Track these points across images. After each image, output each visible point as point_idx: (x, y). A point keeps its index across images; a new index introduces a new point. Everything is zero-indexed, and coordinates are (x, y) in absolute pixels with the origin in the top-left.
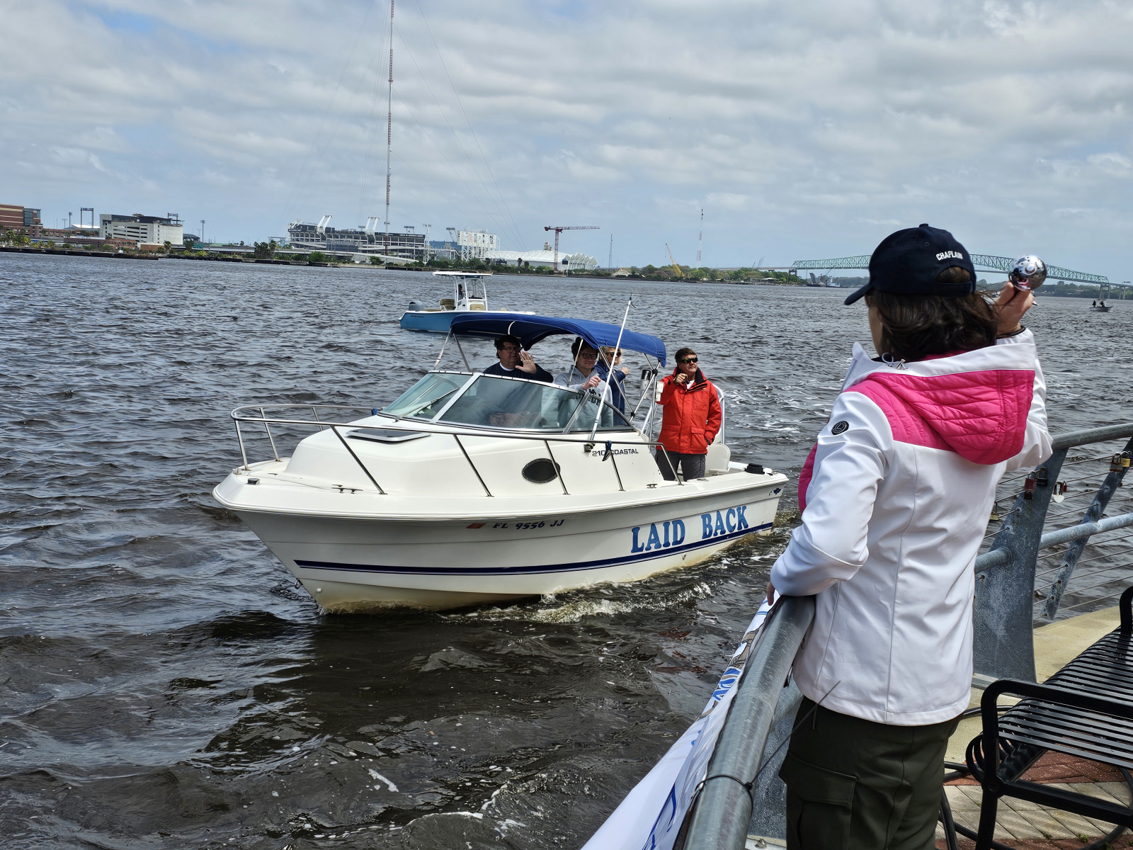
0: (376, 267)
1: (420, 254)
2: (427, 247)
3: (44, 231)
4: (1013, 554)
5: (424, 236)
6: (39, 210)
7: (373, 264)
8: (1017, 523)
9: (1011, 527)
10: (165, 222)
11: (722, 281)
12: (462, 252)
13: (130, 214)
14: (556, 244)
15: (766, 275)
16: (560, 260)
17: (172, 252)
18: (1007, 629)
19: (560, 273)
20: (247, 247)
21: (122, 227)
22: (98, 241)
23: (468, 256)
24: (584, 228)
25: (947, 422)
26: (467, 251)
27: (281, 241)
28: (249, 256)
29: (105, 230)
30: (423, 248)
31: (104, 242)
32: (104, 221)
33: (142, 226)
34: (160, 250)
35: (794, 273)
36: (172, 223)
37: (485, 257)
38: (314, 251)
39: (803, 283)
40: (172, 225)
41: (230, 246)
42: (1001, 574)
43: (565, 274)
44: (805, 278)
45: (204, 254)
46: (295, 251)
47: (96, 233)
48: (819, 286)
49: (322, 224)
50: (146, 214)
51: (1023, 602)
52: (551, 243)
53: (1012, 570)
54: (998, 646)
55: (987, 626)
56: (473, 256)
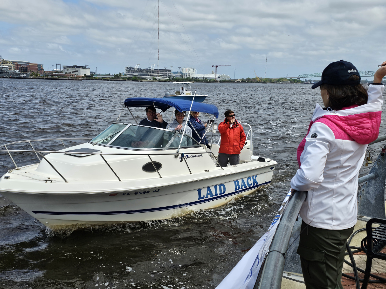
0: (155, 81)
1: (169, 76)
2: (172, 74)
3: (45, 72)
4: (377, 175)
5: (171, 70)
6: (43, 65)
7: (154, 80)
8: (379, 164)
9: (376, 165)
10: (84, 68)
11: (274, 82)
12: (184, 75)
13: (73, 65)
14: (216, 72)
15: (289, 80)
16: (217, 77)
17: (86, 78)
18: (375, 201)
19: (217, 81)
20: (112, 76)
21: (70, 70)
22: (62, 75)
23: (186, 76)
24: (225, 65)
25: (353, 132)
26: (185, 75)
27: (123, 73)
28: (112, 78)
29: (64, 71)
30: (170, 74)
31: (64, 75)
32: (64, 68)
33: (77, 69)
34: (83, 77)
35: (299, 79)
36: (86, 68)
37: (192, 76)
38: (134, 76)
39: (302, 82)
40: (86, 69)
41: (106, 75)
42: (373, 182)
43: (219, 81)
44: (303, 81)
45: (97, 78)
46: (127, 76)
47: (62, 72)
48: (308, 83)
49: (136, 67)
50: (78, 65)
51: (381, 191)
52: (214, 71)
53: (377, 180)
54: (372, 207)
55: (368, 200)
56: (187, 76)
